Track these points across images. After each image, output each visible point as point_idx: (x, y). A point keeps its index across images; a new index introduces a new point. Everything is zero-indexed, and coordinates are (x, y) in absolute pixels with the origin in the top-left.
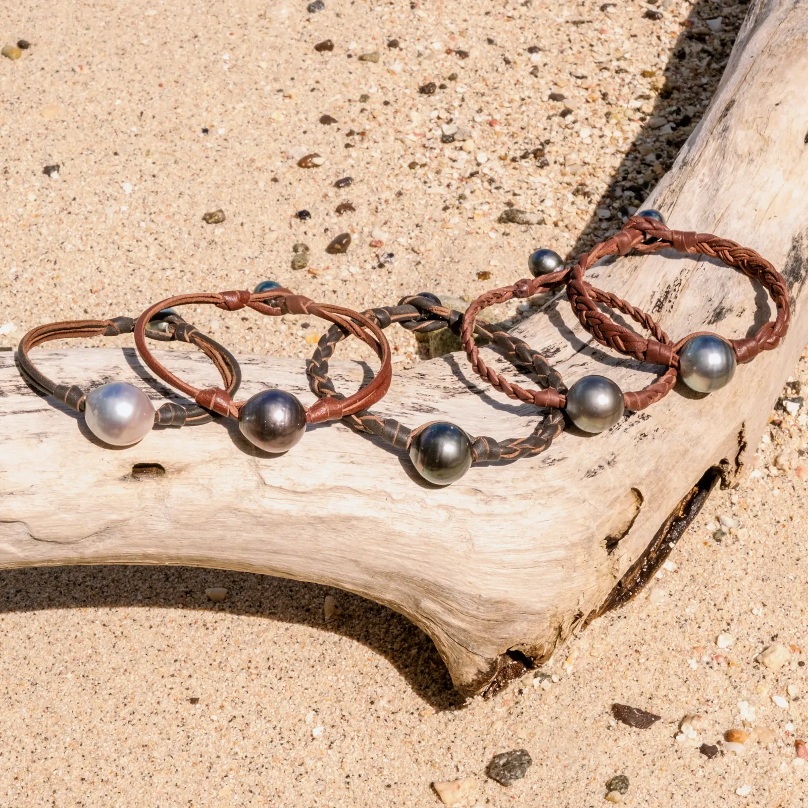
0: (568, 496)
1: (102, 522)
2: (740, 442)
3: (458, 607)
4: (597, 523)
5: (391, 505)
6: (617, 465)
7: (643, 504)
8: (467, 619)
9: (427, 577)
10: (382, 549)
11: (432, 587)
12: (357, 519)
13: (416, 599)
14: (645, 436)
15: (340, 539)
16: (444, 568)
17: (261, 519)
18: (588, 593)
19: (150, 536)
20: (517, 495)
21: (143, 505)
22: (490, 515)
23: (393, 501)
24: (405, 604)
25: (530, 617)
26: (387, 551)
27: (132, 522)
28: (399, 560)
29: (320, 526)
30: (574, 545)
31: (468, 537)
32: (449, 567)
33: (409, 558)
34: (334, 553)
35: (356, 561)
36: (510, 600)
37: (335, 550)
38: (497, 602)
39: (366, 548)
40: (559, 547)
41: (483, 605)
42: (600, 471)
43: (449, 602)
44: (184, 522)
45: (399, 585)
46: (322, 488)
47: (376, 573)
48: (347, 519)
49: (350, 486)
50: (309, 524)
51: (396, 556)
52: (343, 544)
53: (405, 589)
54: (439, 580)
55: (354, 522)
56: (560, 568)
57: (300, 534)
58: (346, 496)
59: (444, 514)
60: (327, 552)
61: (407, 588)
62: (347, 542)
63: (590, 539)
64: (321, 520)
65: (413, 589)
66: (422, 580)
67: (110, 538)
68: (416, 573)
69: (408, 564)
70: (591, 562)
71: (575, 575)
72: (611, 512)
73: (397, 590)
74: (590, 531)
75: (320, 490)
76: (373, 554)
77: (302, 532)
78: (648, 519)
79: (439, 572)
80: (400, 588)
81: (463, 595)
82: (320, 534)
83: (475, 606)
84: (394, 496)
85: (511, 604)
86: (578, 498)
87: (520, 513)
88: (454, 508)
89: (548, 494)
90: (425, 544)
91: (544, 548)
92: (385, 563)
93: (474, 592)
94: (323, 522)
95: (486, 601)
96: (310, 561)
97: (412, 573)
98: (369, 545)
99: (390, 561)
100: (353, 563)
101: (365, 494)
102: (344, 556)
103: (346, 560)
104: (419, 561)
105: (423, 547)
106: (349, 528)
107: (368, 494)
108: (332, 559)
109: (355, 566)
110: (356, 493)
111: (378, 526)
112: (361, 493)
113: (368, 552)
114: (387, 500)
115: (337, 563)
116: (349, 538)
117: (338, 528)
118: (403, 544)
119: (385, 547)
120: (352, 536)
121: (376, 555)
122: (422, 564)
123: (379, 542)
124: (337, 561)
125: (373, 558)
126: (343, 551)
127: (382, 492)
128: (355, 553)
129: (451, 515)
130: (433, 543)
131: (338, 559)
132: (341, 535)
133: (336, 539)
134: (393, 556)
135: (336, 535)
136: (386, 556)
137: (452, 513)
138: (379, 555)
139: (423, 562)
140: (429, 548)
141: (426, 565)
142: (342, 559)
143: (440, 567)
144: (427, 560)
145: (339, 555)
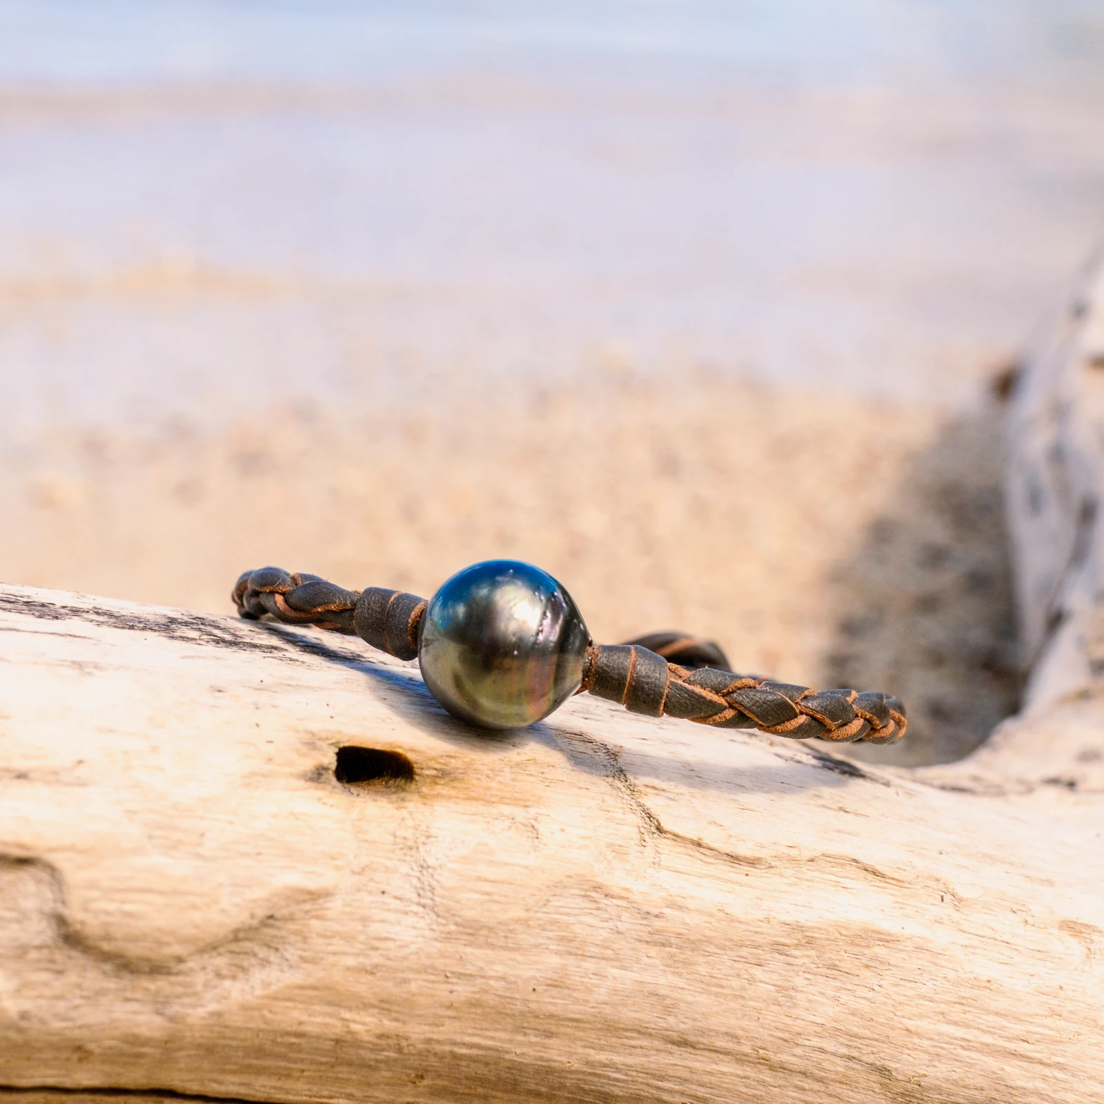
1: (259, 893)
5: (956, 916)
12: (887, 940)
15: (845, 997)
17: (658, 924)
19: (376, 958)
21: (364, 860)
23: (958, 901)
26: (960, 1032)
27: (335, 906)
28: (993, 1063)
29: (803, 957)
33: (1014, 1054)
35: (883, 1071)
37: (836, 1033)
39: (911, 1024)
44: (470, 914)
46: (794, 852)
48: (865, 937)
50: (778, 948)
52: (855, 1013)
55: (880, 951)
57: (752, 981)
58: (847, 883)
60: (815, 1042)
62: (864, 1006)
64: (807, 938)
67: (265, 963)
75: (792, 860)
76: (926, 1043)
77: (757, 972)
82: (799, 981)
84: (961, 893)
90: (1054, 1014)
94: (810, 942)
96: (767, 1076)
98: (921, 1016)
99: (971, 1065)
100: (875, 1077)
101: (893, 879)
102: (856, 1054)
103: (859, 1067)
104: (1041, 1063)
105: (1048, 1021)
106: (867, 966)
107: (900, 881)
108: (826, 1065)
109: (877, 1088)
110: (870, 876)
111: (936, 964)
112: (883, 876)
113: (916, 1040)
114: (943, 900)
115: (833, 1080)
116: (870, 995)
117: (842, 965)
118: (997, 1014)
119: (956, 1023)
120: (877, 988)
121: (934, 1046)
122: (1047, 1071)
123: (943, 1008)
124: (837, 1073)
125: (927, 1057)
126: (856, 1036)
127: (929, 878)
128: (883, 1042)
129: (1091, 946)
130: (1071, 1012)
131: (840, 1066)
132: (849, 987)
133: (837, 999)
134: (977, 1050)
135: (839, 984)
136: (960, 1051)
137: (1092, 941)
138: (943, 1048)
139: (1049, 1065)
140: (1062, 1024)
141: (1060, 1075)
142: (850, 1064)
143: (1090, 1078)
144: (1060, 1060)
145: (844, 1051)
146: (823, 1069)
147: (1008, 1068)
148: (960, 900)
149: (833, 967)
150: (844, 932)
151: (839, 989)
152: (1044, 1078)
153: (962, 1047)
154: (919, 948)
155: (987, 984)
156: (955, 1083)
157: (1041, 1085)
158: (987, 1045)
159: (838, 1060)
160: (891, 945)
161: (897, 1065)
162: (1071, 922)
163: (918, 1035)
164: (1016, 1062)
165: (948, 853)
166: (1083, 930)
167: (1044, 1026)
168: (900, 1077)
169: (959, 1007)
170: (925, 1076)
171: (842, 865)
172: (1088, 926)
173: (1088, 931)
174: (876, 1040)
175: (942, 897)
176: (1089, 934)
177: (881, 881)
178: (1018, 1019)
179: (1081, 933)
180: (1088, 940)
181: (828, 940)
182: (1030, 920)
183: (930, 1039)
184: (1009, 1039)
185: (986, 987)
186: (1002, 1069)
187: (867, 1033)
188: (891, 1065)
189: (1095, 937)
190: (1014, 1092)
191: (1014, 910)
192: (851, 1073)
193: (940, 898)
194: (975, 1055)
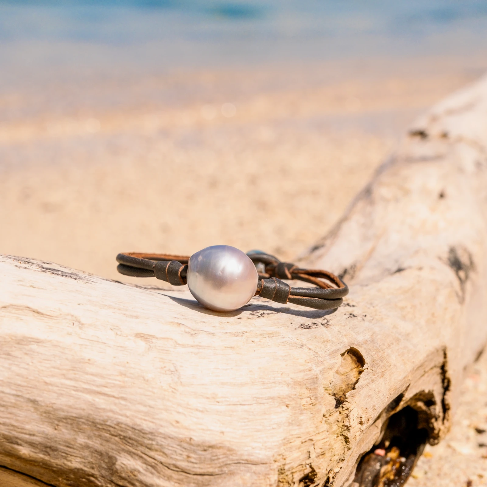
0: (284, 340)
2: (443, 381)
3: (163, 459)
4: (321, 368)
5: (79, 331)
6: (331, 327)
7: (366, 366)
8: (175, 476)
9: (123, 419)
10: (68, 382)
11: (130, 434)
12: (38, 342)
13: (110, 458)
14: (354, 316)
15: (14, 368)
16: (145, 406)
18: (319, 444)
20: (226, 333)
22: (198, 346)
23: (81, 325)
24: (95, 472)
25: (254, 468)
28: (89, 397)
30: (297, 383)
31: (172, 369)
32: (151, 403)
33: (100, 393)
34: (7, 390)
35: (34, 402)
36: (227, 444)
37: (9, 384)
38: (212, 447)
39: (47, 380)
40: (280, 383)
41: (194, 452)
42: (315, 326)
43: (152, 454)
45: (89, 437)
47: (60, 420)
49: (30, 305)
51: (85, 391)
52: (18, 375)
53: (96, 444)
54: (138, 422)
55: (34, 347)
56: (284, 408)
59: (142, 344)
61: (99, 441)
63: (315, 380)
65: (107, 441)
66: (118, 424)
68: (110, 414)
69: (101, 402)
70: (318, 407)
71: (302, 417)
72: (333, 361)
73: (87, 447)
74: (313, 372)
76: (55, 389)
78: (373, 381)
79: (139, 411)
80: (90, 443)
81: (169, 441)
83: (185, 453)
84: (83, 320)
85: (230, 450)
86: (295, 343)
87: (232, 348)
88: (154, 337)
89: (261, 335)
90: (121, 374)
91: (264, 383)
92: (71, 402)
93: (183, 434)
95: (198, 446)
97: (105, 415)
98: (53, 376)
99: (78, 398)
100: (30, 405)
101: (47, 315)
102: (19, 393)
103: (22, 400)
104: (114, 397)
105: (119, 378)
106: (26, 354)
107: (51, 316)
108: (6, 399)
109: (32, 410)
110: (36, 314)
111: (62, 353)
112: (42, 314)
113: (50, 387)
114: (73, 325)
115: (10, 406)
116: (27, 367)
117: (13, 353)
118: (92, 375)
119: (71, 379)
120: (31, 364)
121: (59, 390)
122: (117, 401)
123: (64, 372)
124: (11, 403)
125: (55, 395)
126: (19, 385)
127: (68, 315)
128: (34, 388)
129: (151, 345)
130: (131, 373)
131: (13, 400)
132: (16, 363)
133: (9, 369)
134: (81, 391)
135: (10, 362)
136: (73, 392)
137: (152, 342)
138: (64, 391)
139: (118, 398)
140: (126, 379)
141: (123, 402)
142: (18, 398)
143: (139, 403)
144: (124, 396)
145: (14, 392)
146: (4, 401)
147: (97, 400)
148: (82, 324)
149: (9, 354)
150: (14, 338)
151: (10, 364)
152: (115, 404)
153: (74, 390)
154: (56, 346)
155: (88, 361)
156: (70, 407)
157: (114, 408)
158: (86, 389)
159: (12, 397)
160: (40, 344)
161: (41, 399)
162: (142, 334)
163: (51, 384)
164: (102, 397)
165: (83, 305)
166: (148, 337)
167: (116, 380)
168: (43, 404)
169: (71, 372)
170: (55, 404)
171: (22, 310)
172: (151, 336)
173: (151, 338)
174: (30, 387)
175: (73, 323)
176: (151, 339)
177: (41, 317)
178: (102, 376)
179: (147, 338)
180: (151, 342)
181: (5, 342)
182: (119, 333)
183: (57, 386)
184: (97, 386)
185: (87, 363)
186: (94, 400)
187: (25, 384)
188: (38, 399)
189: (154, 340)
190: (100, 411)
191: (112, 329)
192: (18, 403)
193: (72, 324)
194: (80, 394)
